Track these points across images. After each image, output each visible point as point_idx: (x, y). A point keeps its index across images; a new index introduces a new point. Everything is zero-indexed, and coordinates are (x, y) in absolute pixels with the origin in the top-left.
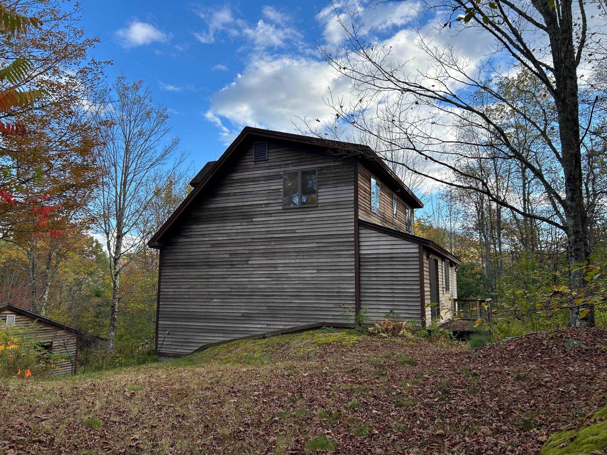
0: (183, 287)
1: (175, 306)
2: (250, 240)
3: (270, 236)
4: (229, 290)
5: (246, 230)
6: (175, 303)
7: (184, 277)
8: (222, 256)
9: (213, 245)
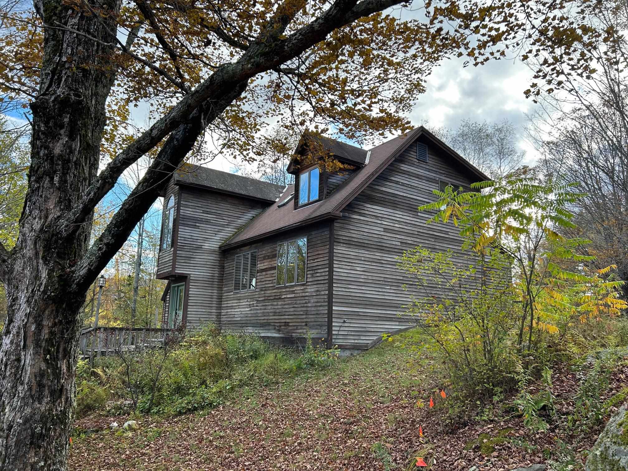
0: (358, 269)
1: (351, 290)
2: (416, 233)
3: (431, 233)
4: (401, 278)
5: (413, 223)
6: (350, 286)
7: (359, 258)
8: (394, 243)
9: (386, 230)
